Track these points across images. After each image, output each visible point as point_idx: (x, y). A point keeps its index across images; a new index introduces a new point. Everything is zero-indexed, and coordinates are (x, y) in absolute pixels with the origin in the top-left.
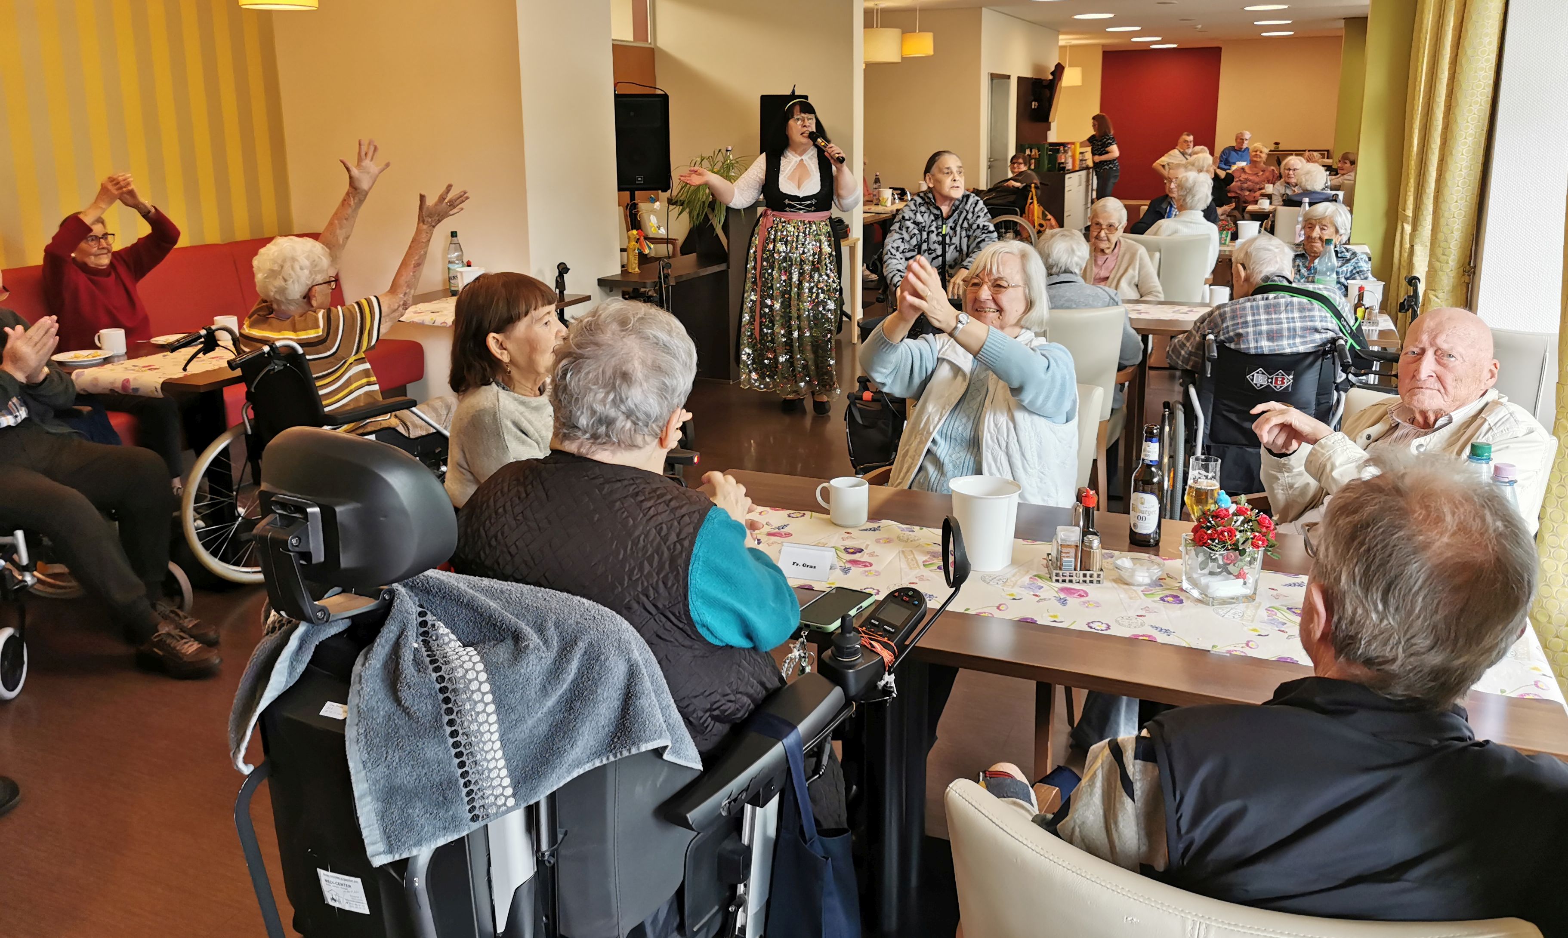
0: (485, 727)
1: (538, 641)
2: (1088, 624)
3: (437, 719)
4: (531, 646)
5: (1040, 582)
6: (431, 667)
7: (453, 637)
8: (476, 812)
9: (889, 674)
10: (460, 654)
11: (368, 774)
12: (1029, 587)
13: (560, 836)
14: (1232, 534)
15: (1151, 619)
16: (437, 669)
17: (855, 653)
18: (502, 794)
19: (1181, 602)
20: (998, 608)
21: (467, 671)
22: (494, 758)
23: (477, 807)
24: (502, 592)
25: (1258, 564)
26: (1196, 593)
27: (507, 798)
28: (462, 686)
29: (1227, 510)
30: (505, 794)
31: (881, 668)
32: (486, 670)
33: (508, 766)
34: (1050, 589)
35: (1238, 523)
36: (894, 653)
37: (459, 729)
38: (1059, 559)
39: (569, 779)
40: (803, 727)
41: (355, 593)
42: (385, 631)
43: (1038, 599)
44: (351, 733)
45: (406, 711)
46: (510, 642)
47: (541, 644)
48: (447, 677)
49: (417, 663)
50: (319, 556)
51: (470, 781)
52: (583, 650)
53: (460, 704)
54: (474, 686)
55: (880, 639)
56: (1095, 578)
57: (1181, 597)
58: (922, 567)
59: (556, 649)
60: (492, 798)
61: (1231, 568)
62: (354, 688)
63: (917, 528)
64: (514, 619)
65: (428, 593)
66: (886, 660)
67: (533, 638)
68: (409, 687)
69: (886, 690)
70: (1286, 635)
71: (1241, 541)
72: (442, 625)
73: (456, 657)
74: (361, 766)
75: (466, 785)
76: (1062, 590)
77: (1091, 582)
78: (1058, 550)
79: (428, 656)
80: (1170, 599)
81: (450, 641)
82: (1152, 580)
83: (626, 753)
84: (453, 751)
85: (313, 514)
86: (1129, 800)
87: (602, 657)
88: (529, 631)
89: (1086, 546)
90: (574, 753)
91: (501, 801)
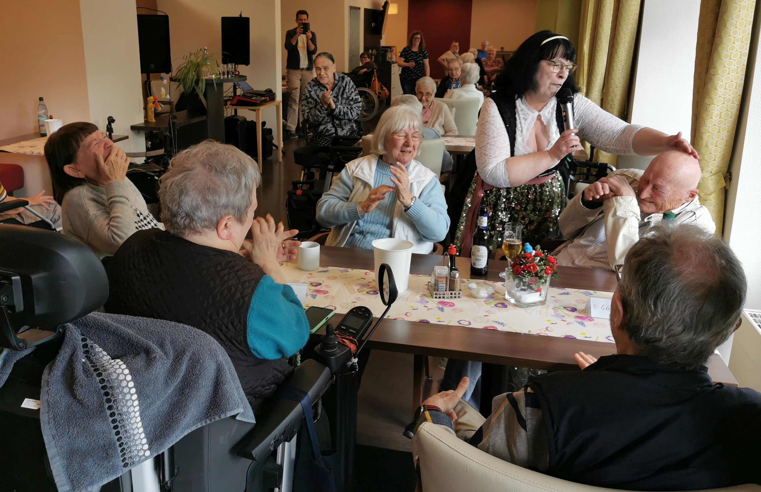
0: (132, 409)
1: (161, 353)
2: (458, 322)
3: (101, 406)
4: (158, 357)
5: (426, 299)
6: (95, 374)
7: (105, 353)
8: (127, 461)
9: (355, 358)
10: (112, 364)
11: (57, 443)
12: (421, 302)
13: (176, 471)
14: (535, 268)
15: (492, 317)
16: (99, 375)
17: (334, 347)
18: (142, 449)
19: (506, 306)
20: (406, 315)
21: (119, 375)
22: (137, 427)
23: (127, 458)
24: (134, 323)
25: (548, 283)
26: (513, 301)
27: (145, 451)
28: (116, 384)
29: (530, 253)
30: (144, 448)
31: (350, 355)
32: (131, 373)
33: (145, 431)
34: (433, 303)
35: (537, 261)
36: (356, 344)
37: (116, 411)
38: (436, 284)
39: (182, 437)
40: (311, 393)
41: (39, 329)
42: (62, 352)
43: (427, 308)
44: (44, 418)
45: (79, 402)
46: (143, 355)
47: (163, 355)
48: (106, 380)
49: (86, 371)
50: (20, 306)
51: (122, 443)
52: (189, 357)
53: (115, 395)
54: (124, 384)
55: (348, 337)
56: (457, 295)
57: (506, 304)
58: (357, 292)
59: (172, 357)
60: (136, 452)
61: (533, 286)
62: (44, 390)
63: (349, 270)
64: (145, 341)
65: (87, 327)
66: (352, 350)
67: (158, 352)
68: (82, 387)
69: (353, 367)
70: (566, 323)
71: (539, 271)
72: (97, 346)
73: (110, 366)
74: (52, 438)
75: (120, 446)
76: (440, 303)
77: (455, 297)
78: (436, 280)
79: (92, 366)
80: (500, 305)
81: (104, 355)
82: (488, 295)
83: (217, 418)
84: (112, 425)
85: (16, 280)
86: (523, 430)
87: (201, 361)
88: (154, 347)
89: (452, 277)
90: (186, 420)
91: (141, 454)
